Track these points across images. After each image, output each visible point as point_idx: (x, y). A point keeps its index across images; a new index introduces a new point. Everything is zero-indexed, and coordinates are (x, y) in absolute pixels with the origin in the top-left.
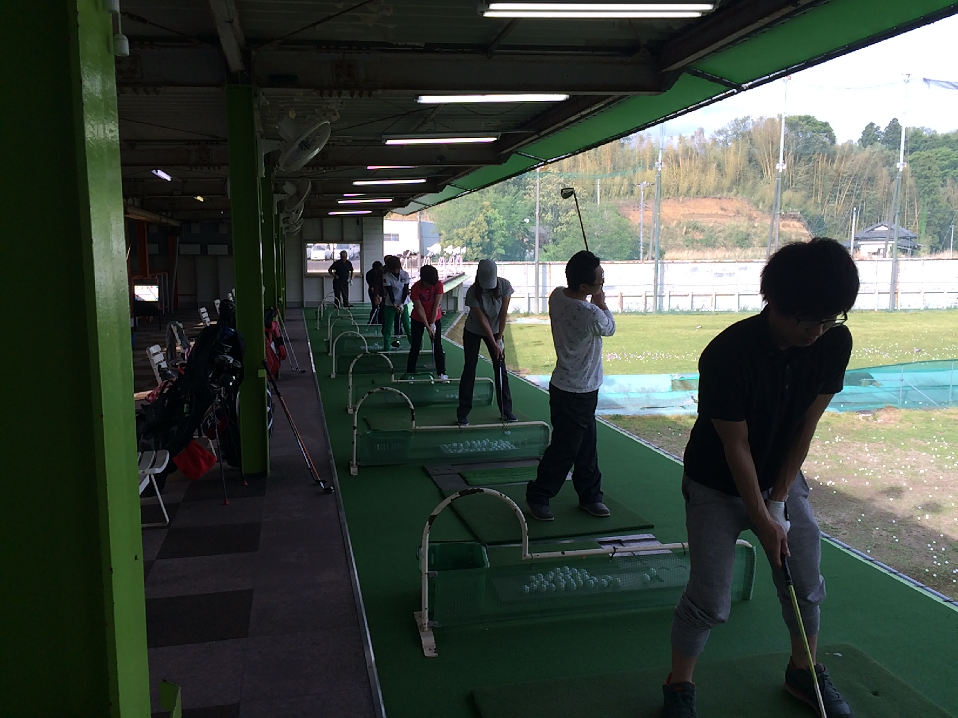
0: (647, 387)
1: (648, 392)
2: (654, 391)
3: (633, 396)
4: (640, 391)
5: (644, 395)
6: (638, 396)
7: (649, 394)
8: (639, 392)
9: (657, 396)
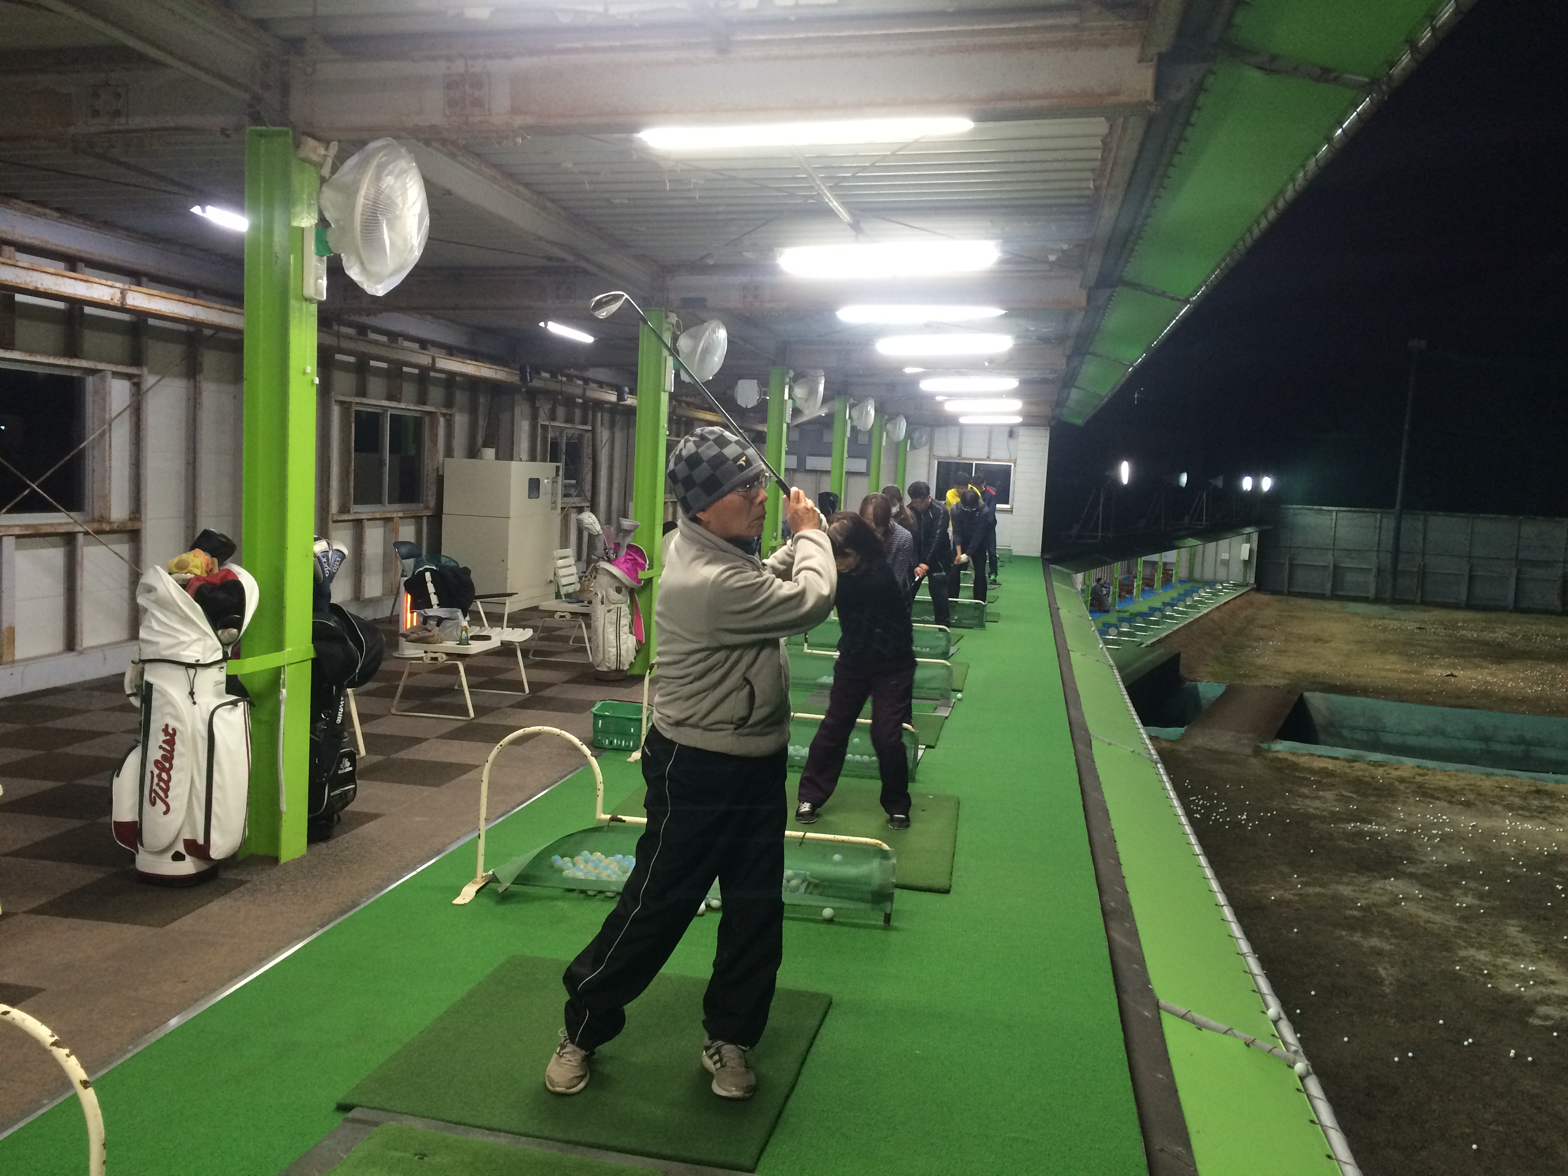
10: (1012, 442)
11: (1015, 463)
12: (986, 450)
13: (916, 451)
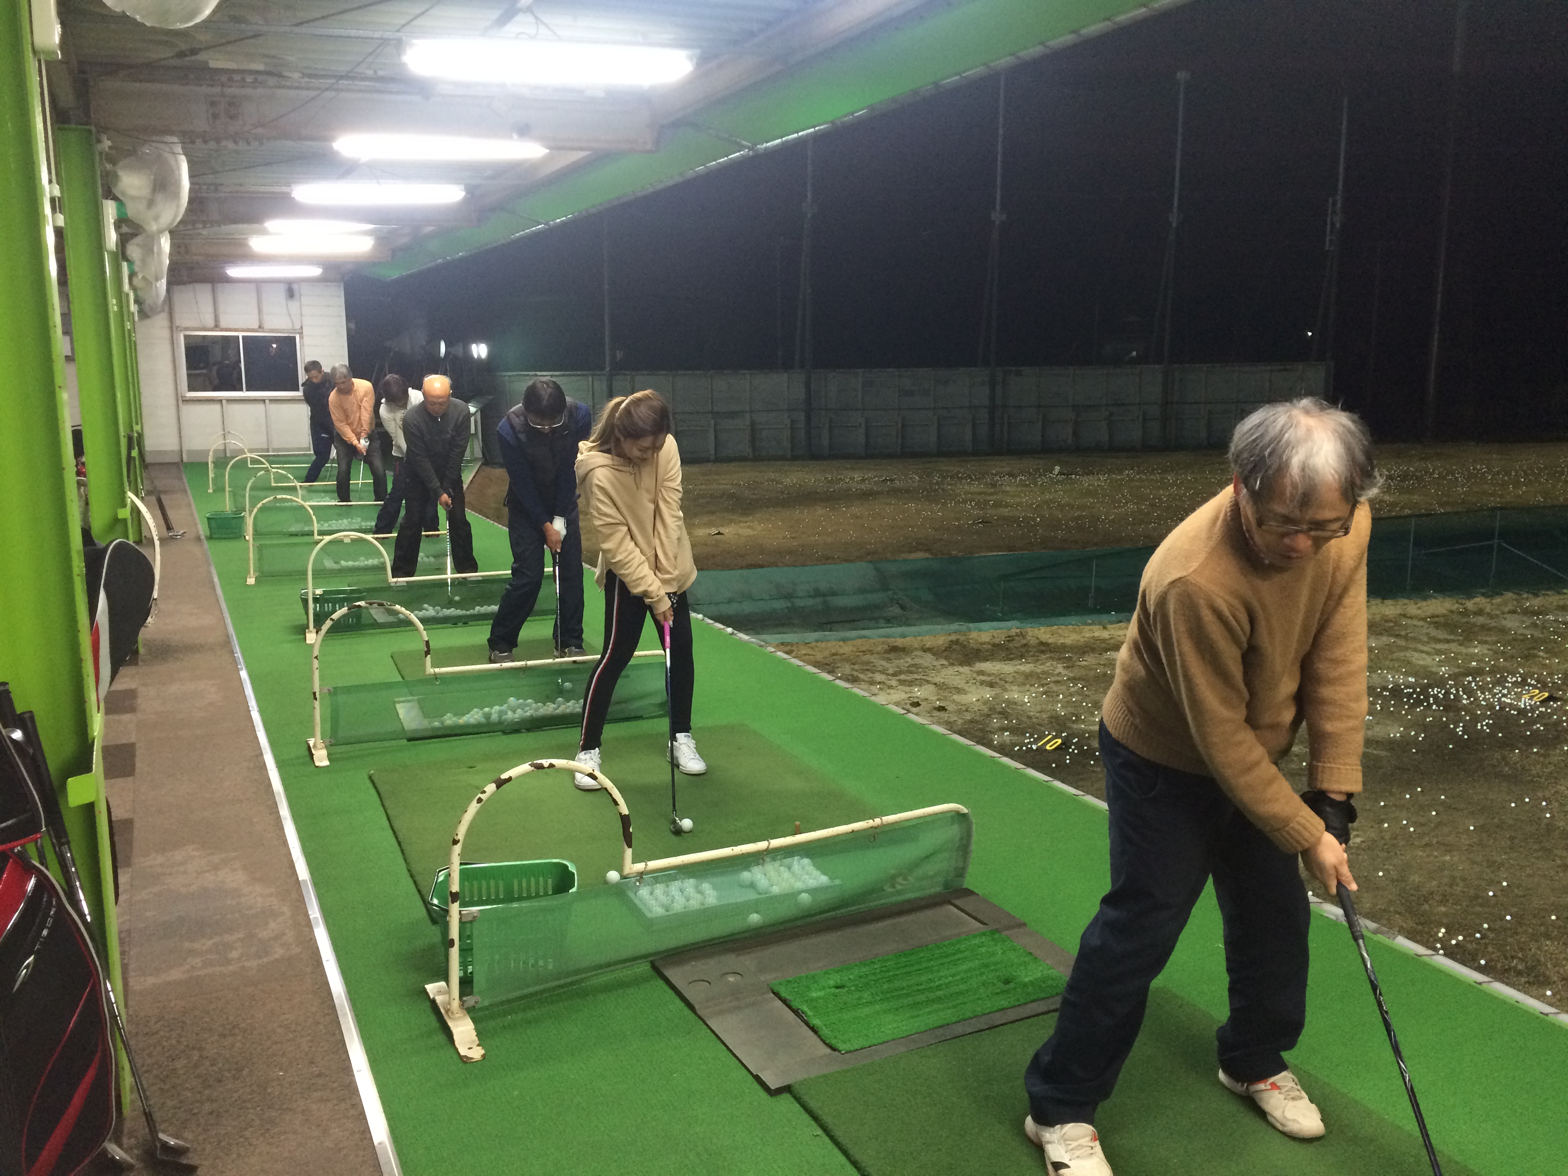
0: (823, 586)
1: (824, 595)
2: (834, 594)
3: (799, 603)
4: (812, 593)
5: (819, 600)
6: (810, 602)
7: (828, 598)
8: (810, 597)
9: (841, 601)
10: (294, 305)
11: (301, 334)
12: (256, 316)
13: (147, 322)
